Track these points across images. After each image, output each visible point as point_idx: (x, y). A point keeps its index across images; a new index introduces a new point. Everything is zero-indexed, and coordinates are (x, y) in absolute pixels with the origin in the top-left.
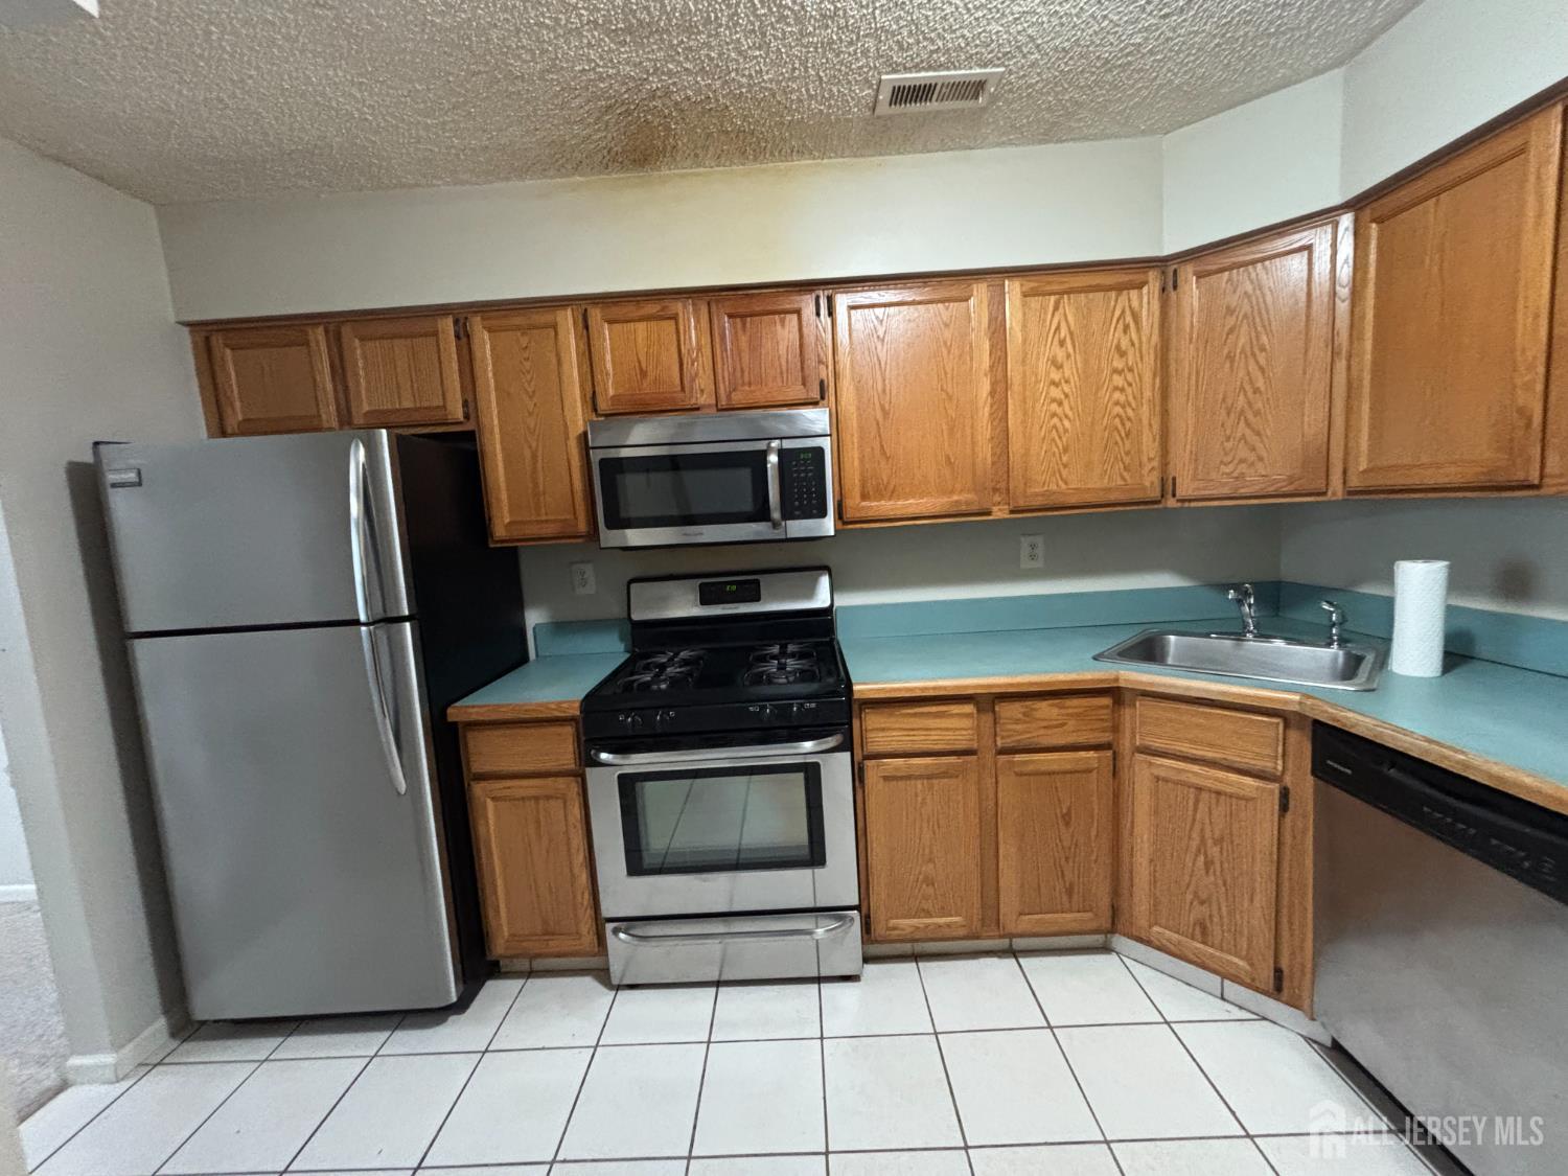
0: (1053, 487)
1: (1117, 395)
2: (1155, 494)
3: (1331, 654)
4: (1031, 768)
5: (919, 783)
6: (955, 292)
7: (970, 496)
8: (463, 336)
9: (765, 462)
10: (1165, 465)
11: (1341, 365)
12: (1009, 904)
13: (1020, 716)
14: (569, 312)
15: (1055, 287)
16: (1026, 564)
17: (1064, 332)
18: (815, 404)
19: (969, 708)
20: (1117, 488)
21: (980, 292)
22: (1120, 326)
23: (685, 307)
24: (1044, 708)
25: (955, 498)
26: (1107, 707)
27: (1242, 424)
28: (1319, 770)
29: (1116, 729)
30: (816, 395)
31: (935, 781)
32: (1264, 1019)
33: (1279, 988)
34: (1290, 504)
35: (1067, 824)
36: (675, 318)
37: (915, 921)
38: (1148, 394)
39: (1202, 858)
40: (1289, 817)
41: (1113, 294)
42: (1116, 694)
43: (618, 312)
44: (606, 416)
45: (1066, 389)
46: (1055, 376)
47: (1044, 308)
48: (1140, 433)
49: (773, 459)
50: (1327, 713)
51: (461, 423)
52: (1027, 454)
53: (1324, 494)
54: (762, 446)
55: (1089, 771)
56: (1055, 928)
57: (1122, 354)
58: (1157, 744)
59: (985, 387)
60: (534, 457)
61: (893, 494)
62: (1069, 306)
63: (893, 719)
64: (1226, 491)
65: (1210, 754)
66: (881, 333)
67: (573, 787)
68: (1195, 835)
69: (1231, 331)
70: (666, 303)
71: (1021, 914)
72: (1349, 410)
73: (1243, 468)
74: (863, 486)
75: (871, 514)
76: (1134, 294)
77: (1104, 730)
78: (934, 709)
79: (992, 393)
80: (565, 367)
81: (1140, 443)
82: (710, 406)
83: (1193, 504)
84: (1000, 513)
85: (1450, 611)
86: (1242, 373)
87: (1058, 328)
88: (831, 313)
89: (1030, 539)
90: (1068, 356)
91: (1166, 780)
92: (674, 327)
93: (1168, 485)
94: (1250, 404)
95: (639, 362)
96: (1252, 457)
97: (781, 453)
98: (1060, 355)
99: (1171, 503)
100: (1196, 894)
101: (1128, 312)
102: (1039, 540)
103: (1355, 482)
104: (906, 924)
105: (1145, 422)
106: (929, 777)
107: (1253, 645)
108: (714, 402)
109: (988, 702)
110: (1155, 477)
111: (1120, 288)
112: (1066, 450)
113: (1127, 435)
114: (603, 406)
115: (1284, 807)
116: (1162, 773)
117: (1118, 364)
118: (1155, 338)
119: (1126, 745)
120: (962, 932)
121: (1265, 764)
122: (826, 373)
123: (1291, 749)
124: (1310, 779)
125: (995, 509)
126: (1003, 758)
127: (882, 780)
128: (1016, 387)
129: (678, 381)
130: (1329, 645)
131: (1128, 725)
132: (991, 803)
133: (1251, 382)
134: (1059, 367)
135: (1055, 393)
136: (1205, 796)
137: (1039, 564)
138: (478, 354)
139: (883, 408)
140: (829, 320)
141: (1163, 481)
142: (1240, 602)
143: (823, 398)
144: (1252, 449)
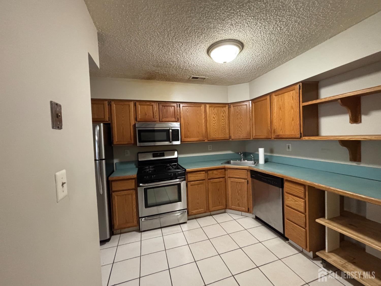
0: (214, 137)
1: (223, 123)
2: (228, 138)
3: (253, 162)
4: (213, 182)
5: (196, 186)
6: (199, 105)
7: (201, 138)
8: (110, 105)
9: (169, 131)
10: (229, 134)
11: (251, 121)
12: (211, 206)
13: (211, 173)
14: (132, 102)
15: (214, 106)
16: (209, 149)
17: (215, 113)
18: (176, 122)
19: (204, 172)
20: (223, 137)
21: (203, 106)
22: (223, 113)
23: (154, 104)
24: (215, 172)
25: (200, 138)
26: (223, 171)
27: (240, 128)
28: (252, 177)
29: (225, 174)
30: (177, 120)
31: (199, 185)
32: (247, 217)
33: (248, 211)
34: (246, 140)
35: (219, 191)
36: (152, 105)
37: (196, 211)
38: (227, 123)
39: (238, 193)
40: (248, 184)
41: (222, 108)
42: (225, 169)
43: (141, 103)
44: (138, 122)
45: (215, 122)
46: (214, 119)
47: (212, 109)
48: (226, 129)
49: (171, 131)
50: (252, 169)
51: (107, 121)
52: (210, 131)
53: (250, 139)
54: (168, 128)
55: (221, 182)
56: (217, 209)
57: (223, 117)
58: (231, 176)
59: (204, 121)
60: (123, 128)
61: (190, 137)
62: (216, 109)
63: (192, 175)
64: (238, 138)
65: (238, 177)
66: (187, 111)
67: (134, 192)
68: (237, 190)
69: (238, 115)
70: (151, 103)
71: (212, 207)
72: (252, 127)
73: (240, 135)
74: (185, 136)
75: (186, 141)
76: (224, 108)
77: (223, 175)
78: (198, 173)
79: (205, 122)
80: (131, 113)
81: (226, 131)
82: (158, 121)
83: (234, 140)
84: (206, 141)
85: (265, 155)
86: (239, 121)
87: (214, 112)
88: (179, 107)
89: (210, 145)
90: (216, 117)
91: (232, 182)
92: (152, 107)
93: (230, 137)
94: (240, 126)
95: (145, 112)
96: (241, 133)
97: (172, 130)
98: (215, 116)
99: (231, 140)
100: (237, 199)
101: (224, 111)
102: (211, 145)
103: (253, 137)
104: (194, 212)
105: (227, 127)
106: (198, 184)
107: (243, 161)
108: (159, 120)
109: (207, 171)
110: (228, 136)
111: (223, 107)
112: (216, 131)
113: (224, 129)
114: (138, 120)
115: (248, 183)
116: (232, 181)
117: (223, 118)
118: (228, 115)
119: (227, 177)
120: (203, 212)
121: (245, 177)
122: (179, 117)
123: (248, 175)
124: (250, 178)
125: (205, 140)
126: (209, 180)
127: (190, 186)
128: (208, 121)
129: (152, 116)
130: (252, 161)
131: (227, 174)
132: (207, 188)
133: (241, 123)
134: (214, 118)
135: (214, 122)
136: (238, 183)
137: (211, 150)
138: (113, 109)
139: (188, 123)
140: (179, 108)
141: (229, 137)
142: (240, 155)
143: (178, 121)
144: (241, 132)
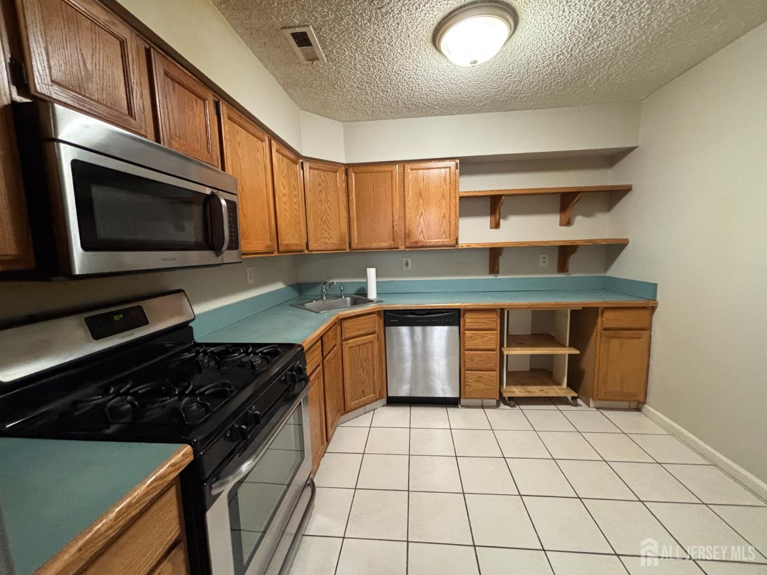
0: (287, 242)
1: (295, 206)
2: (305, 248)
6: (260, 135)
7: (270, 243)
15: (282, 152)
20: (299, 244)
21: (267, 139)
22: (294, 177)
25: (267, 244)
27: (325, 225)
32: (374, 410)
33: (380, 396)
36: (120, 40)
41: (292, 163)
46: (284, 191)
47: (279, 159)
49: (224, 203)
57: (295, 189)
58: (349, 336)
61: (248, 236)
62: (285, 162)
64: (323, 248)
66: (238, 140)
68: (360, 362)
70: (115, 20)
72: (350, 225)
73: (327, 240)
76: (295, 166)
81: (300, 228)
86: (324, 208)
87: (283, 171)
91: (352, 348)
92: (120, 48)
94: (327, 219)
95: (84, 61)
96: (329, 237)
98: (284, 183)
99: (307, 252)
101: (295, 173)
102: (252, 269)
112: (288, 226)
113: (298, 223)
115: (378, 340)
116: (351, 345)
117: (294, 193)
118: (301, 187)
128: (277, 193)
129: (125, 105)
133: (327, 211)
134: (284, 188)
135: (284, 199)
136: (361, 347)
137: (253, 281)
141: (307, 244)
144: (329, 234)
